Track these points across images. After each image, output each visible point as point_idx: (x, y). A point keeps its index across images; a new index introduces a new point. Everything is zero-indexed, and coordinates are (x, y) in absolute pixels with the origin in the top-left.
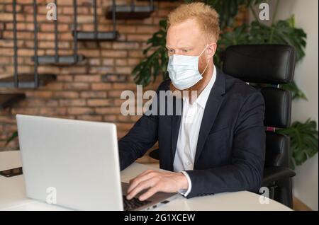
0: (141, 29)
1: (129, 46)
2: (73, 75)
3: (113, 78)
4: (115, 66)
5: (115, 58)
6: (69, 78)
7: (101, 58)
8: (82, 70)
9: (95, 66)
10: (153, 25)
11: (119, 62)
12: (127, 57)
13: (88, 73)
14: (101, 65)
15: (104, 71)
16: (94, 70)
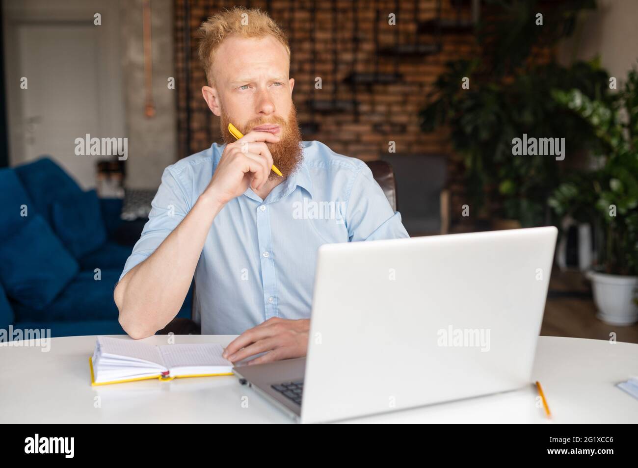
0: (423, 68)
1: (407, 89)
2: (339, 124)
3: (386, 128)
4: (389, 113)
5: (389, 104)
6: (333, 128)
7: (373, 103)
8: (349, 118)
9: (365, 113)
10: (436, 63)
11: (396, 109)
12: (404, 103)
13: (356, 121)
14: (373, 112)
15: (376, 119)
16: (363, 118)
